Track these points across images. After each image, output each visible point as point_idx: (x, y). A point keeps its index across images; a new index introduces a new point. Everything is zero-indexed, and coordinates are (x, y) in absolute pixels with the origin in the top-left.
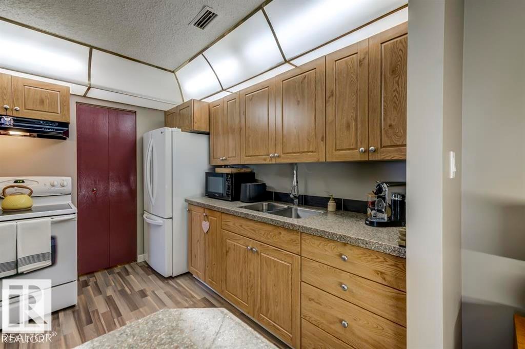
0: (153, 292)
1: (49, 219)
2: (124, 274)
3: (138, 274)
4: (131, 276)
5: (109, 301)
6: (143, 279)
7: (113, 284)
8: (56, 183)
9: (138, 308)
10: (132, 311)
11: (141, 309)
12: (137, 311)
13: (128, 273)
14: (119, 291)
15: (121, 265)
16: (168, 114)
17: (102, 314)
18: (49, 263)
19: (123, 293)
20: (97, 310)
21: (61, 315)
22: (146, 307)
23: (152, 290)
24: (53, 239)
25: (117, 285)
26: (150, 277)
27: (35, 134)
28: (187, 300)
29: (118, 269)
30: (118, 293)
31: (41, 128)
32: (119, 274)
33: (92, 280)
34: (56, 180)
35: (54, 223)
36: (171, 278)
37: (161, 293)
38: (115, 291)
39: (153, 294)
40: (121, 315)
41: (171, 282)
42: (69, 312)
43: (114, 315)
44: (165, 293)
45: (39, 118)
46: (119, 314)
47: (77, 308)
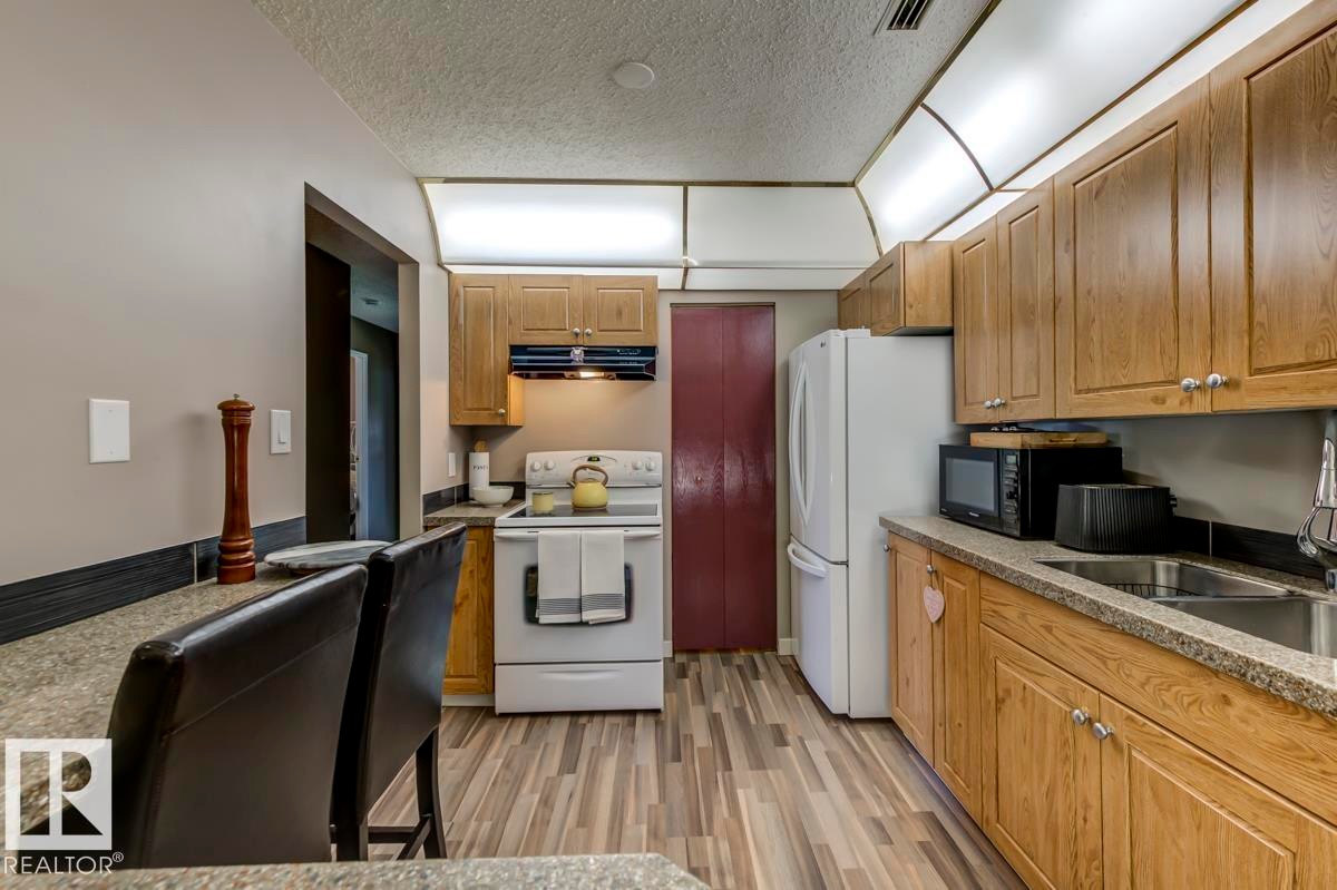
0: (801, 740)
1: (620, 531)
2: (749, 673)
3: (775, 682)
4: (762, 682)
5: (714, 722)
6: (783, 699)
7: (727, 690)
8: (639, 464)
9: (764, 768)
10: (752, 768)
11: (770, 772)
12: (760, 772)
13: (756, 676)
14: (735, 710)
15: (746, 649)
16: (845, 296)
17: (699, 749)
18: (621, 614)
19: (740, 715)
20: (691, 736)
21: (640, 719)
22: (780, 772)
23: (799, 734)
24: (628, 569)
25: (734, 694)
26: (798, 697)
27: (614, 374)
28: (879, 797)
29: (739, 658)
30: (732, 713)
31: (618, 362)
32: (740, 668)
33: (694, 665)
34: (640, 457)
35: (629, 540)
36: (845, 718)
37: (817, 750)
38: (727, 707)
39: (799, 744)
40: (731, 769)
41: (844, 729)
42: (651, 720)
43: (719, 761)
44: (827, 753)
45: (616, 344)
46: (728, 766)
47: (663, 717)
